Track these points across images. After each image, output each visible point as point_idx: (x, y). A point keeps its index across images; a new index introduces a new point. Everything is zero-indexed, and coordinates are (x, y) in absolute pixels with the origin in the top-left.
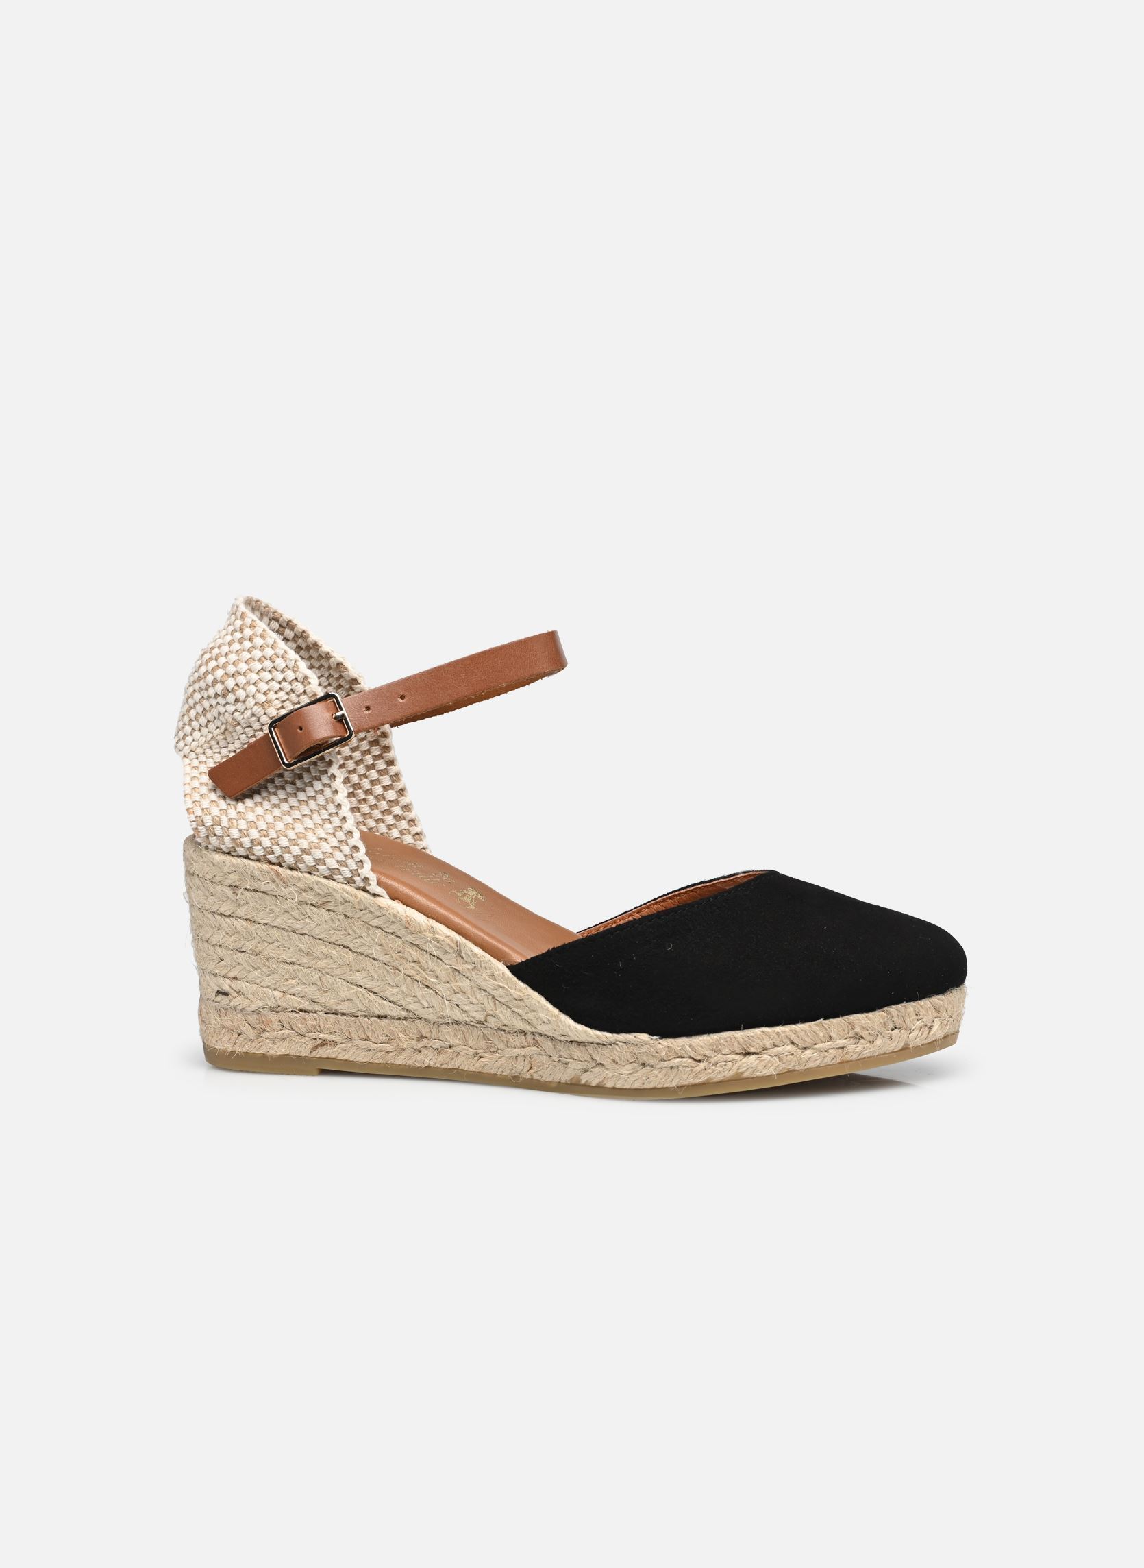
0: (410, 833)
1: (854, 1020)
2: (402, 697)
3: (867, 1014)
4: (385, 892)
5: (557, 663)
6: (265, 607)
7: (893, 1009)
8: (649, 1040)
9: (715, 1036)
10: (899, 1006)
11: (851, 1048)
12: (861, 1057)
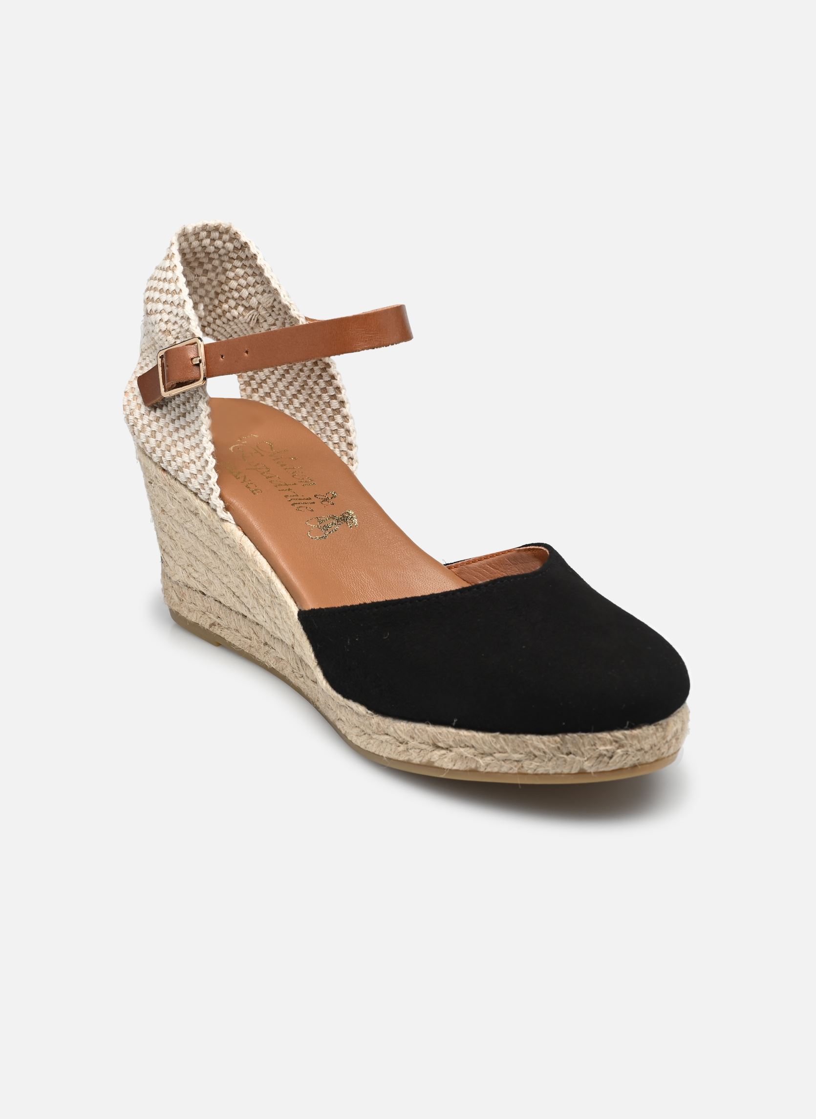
0: (345, 441)
1: (527, 740)
2: (247, 352)
3: (541, 737)
4: (232, 518)
5: (405, 335)
6: (234, 234)
7: (569, 737)
8: (364, 712)
9: (412, 725)
10: (575, 735)
11: (526, 764)
12: (536, 772)
